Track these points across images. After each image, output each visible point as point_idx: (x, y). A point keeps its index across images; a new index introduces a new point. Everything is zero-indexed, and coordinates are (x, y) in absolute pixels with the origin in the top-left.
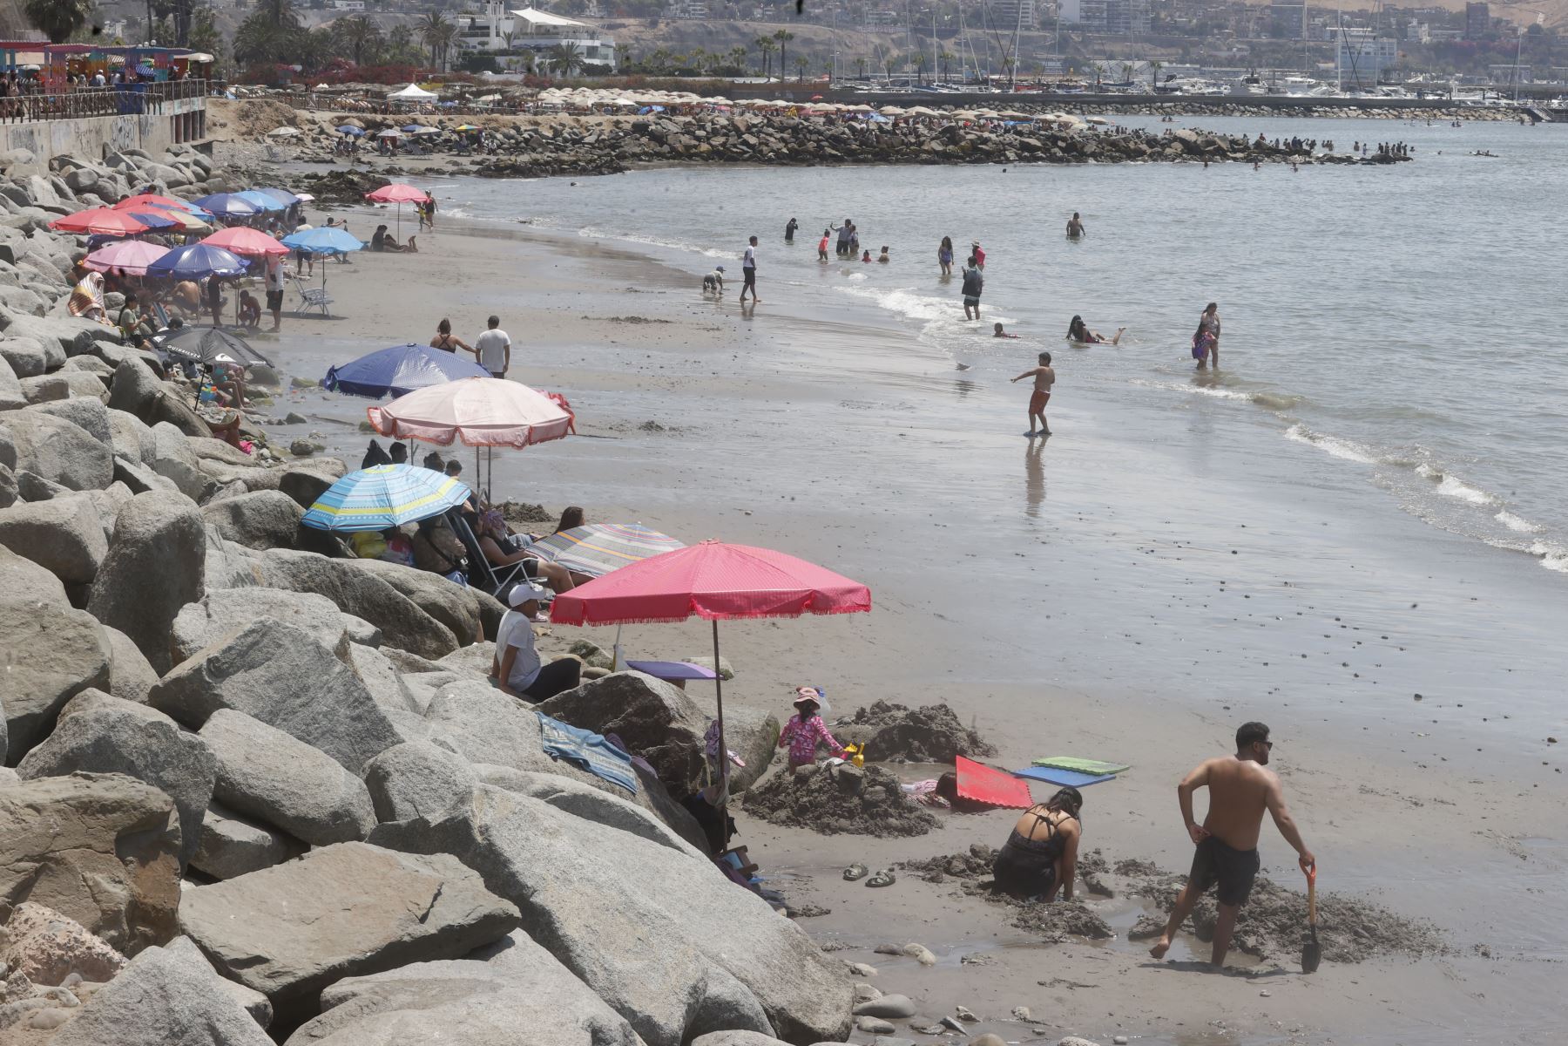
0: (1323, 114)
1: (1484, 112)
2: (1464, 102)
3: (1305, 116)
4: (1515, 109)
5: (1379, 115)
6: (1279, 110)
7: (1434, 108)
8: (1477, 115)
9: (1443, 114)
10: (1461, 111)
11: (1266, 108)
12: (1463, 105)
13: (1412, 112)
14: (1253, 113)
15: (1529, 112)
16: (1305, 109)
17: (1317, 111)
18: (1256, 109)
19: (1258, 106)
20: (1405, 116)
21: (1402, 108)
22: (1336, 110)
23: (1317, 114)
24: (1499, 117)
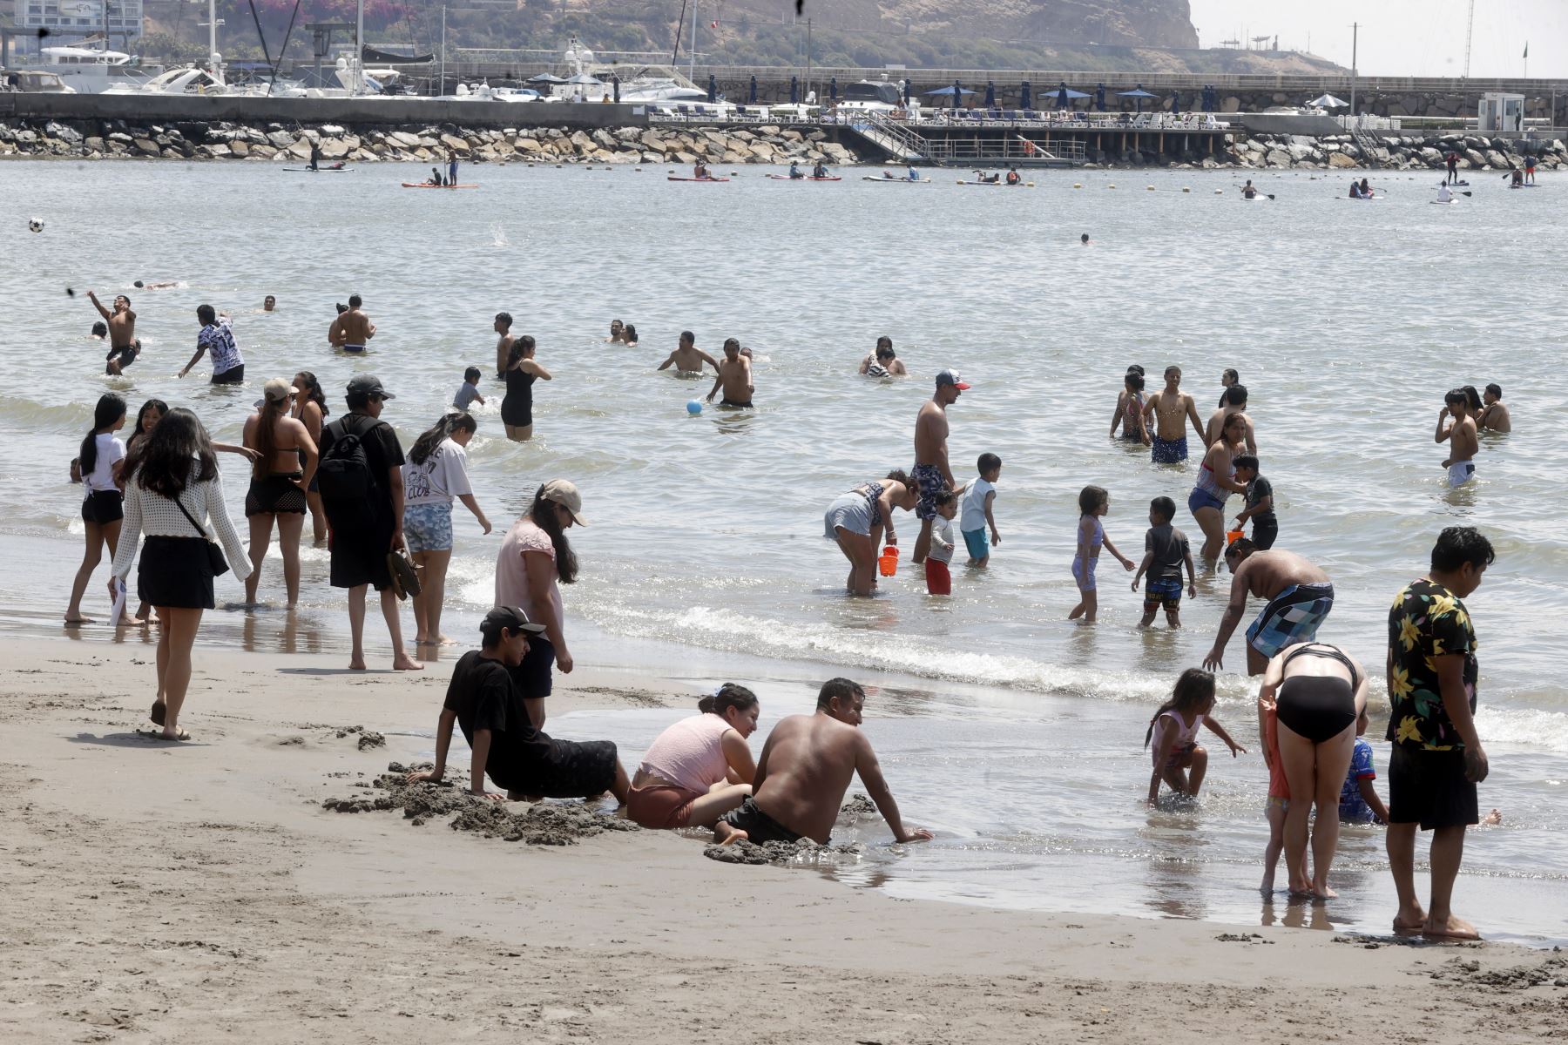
0: (241, 148)
1: (720, 138)
2: (651, 109)
3: (187, 155)
4: (805, 130)
5: (413, 149)
6: (104, 135)
7: (574, 127)
8: (700, 148)
9: (602, 145)
10: (651, 137)
11: (64, 131)
12: (653, 118)
13: (510, 140)
14: (23, 146)
15: (848, 137)
16: (186, 133)
17: (221, 140)
18: (30, 135)
19: (38, 124)
20: (489, 152)
21: (477, 126)
22: (281, 136)
23: (222, 149)
24: (765, 151)
